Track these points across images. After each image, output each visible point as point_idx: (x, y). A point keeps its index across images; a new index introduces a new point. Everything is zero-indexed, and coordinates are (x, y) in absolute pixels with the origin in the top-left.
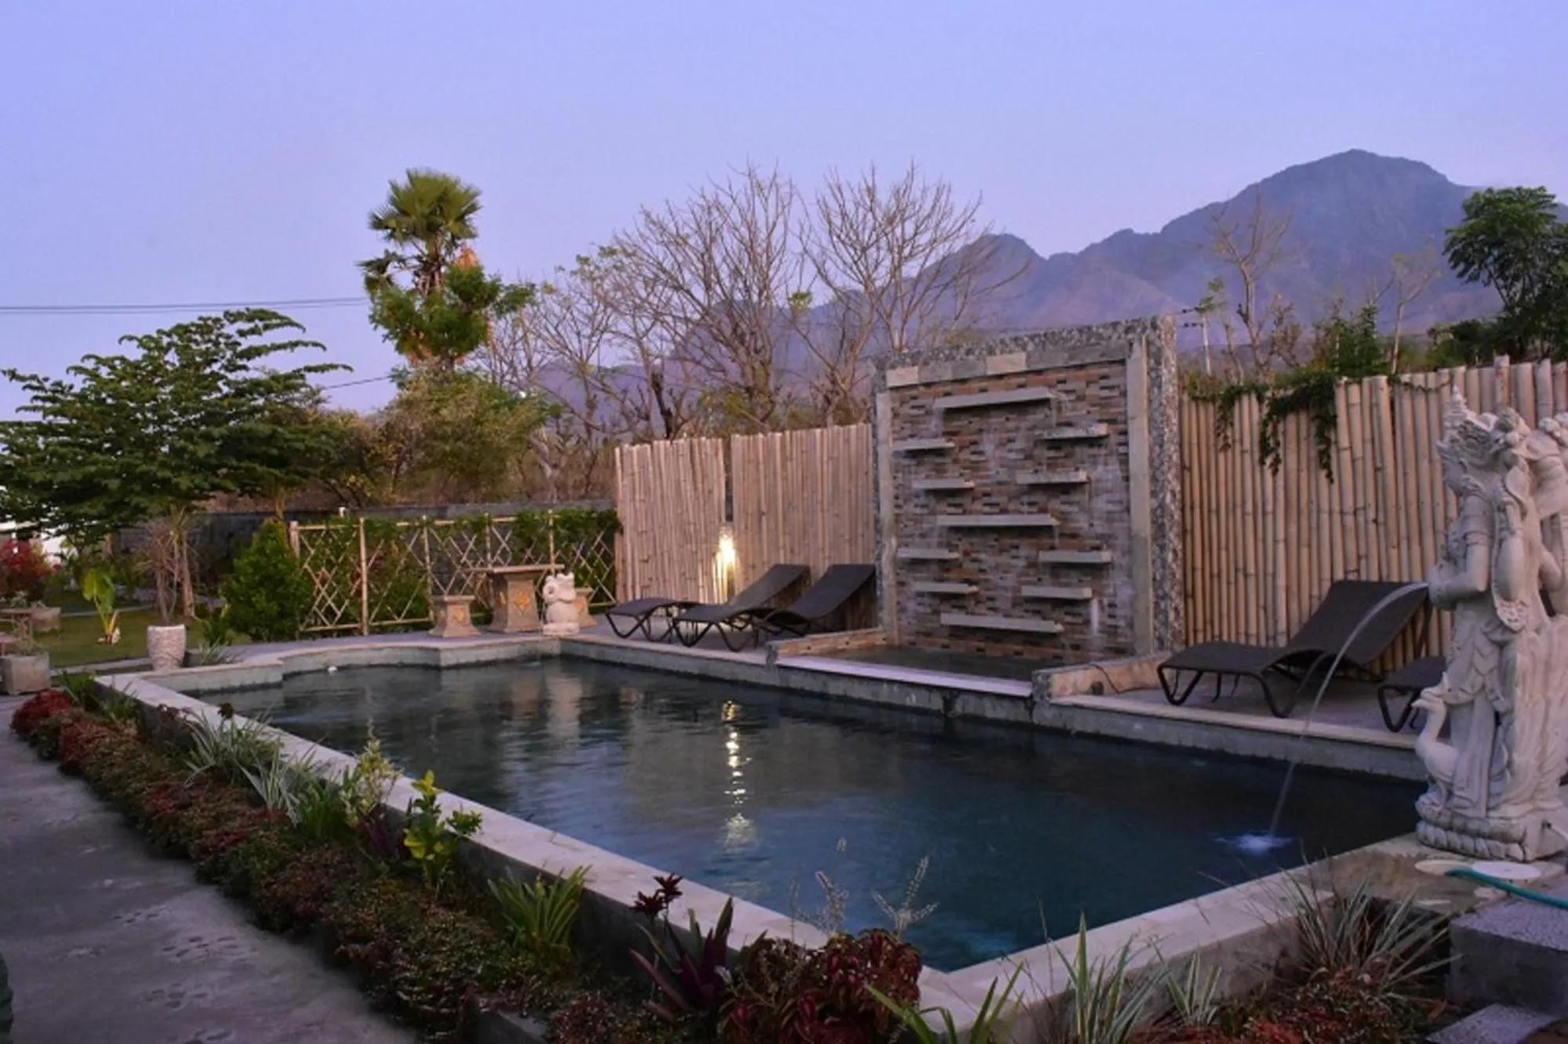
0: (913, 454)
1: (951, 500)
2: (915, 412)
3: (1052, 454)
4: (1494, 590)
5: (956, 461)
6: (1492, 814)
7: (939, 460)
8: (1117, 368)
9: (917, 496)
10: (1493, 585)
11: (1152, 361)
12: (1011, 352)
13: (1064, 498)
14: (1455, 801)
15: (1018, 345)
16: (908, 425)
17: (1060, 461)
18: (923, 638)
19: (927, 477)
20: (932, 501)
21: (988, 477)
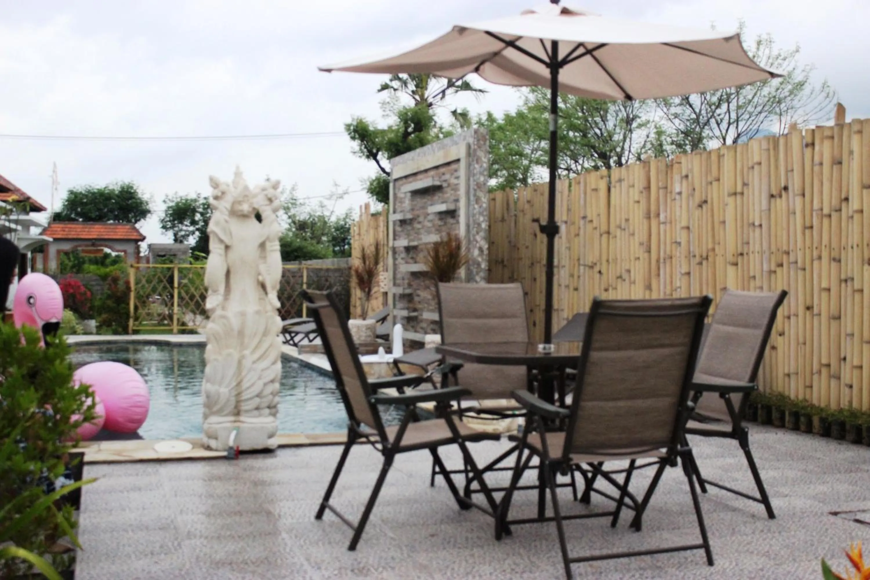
5: (413, 228)
11: (471, 159)
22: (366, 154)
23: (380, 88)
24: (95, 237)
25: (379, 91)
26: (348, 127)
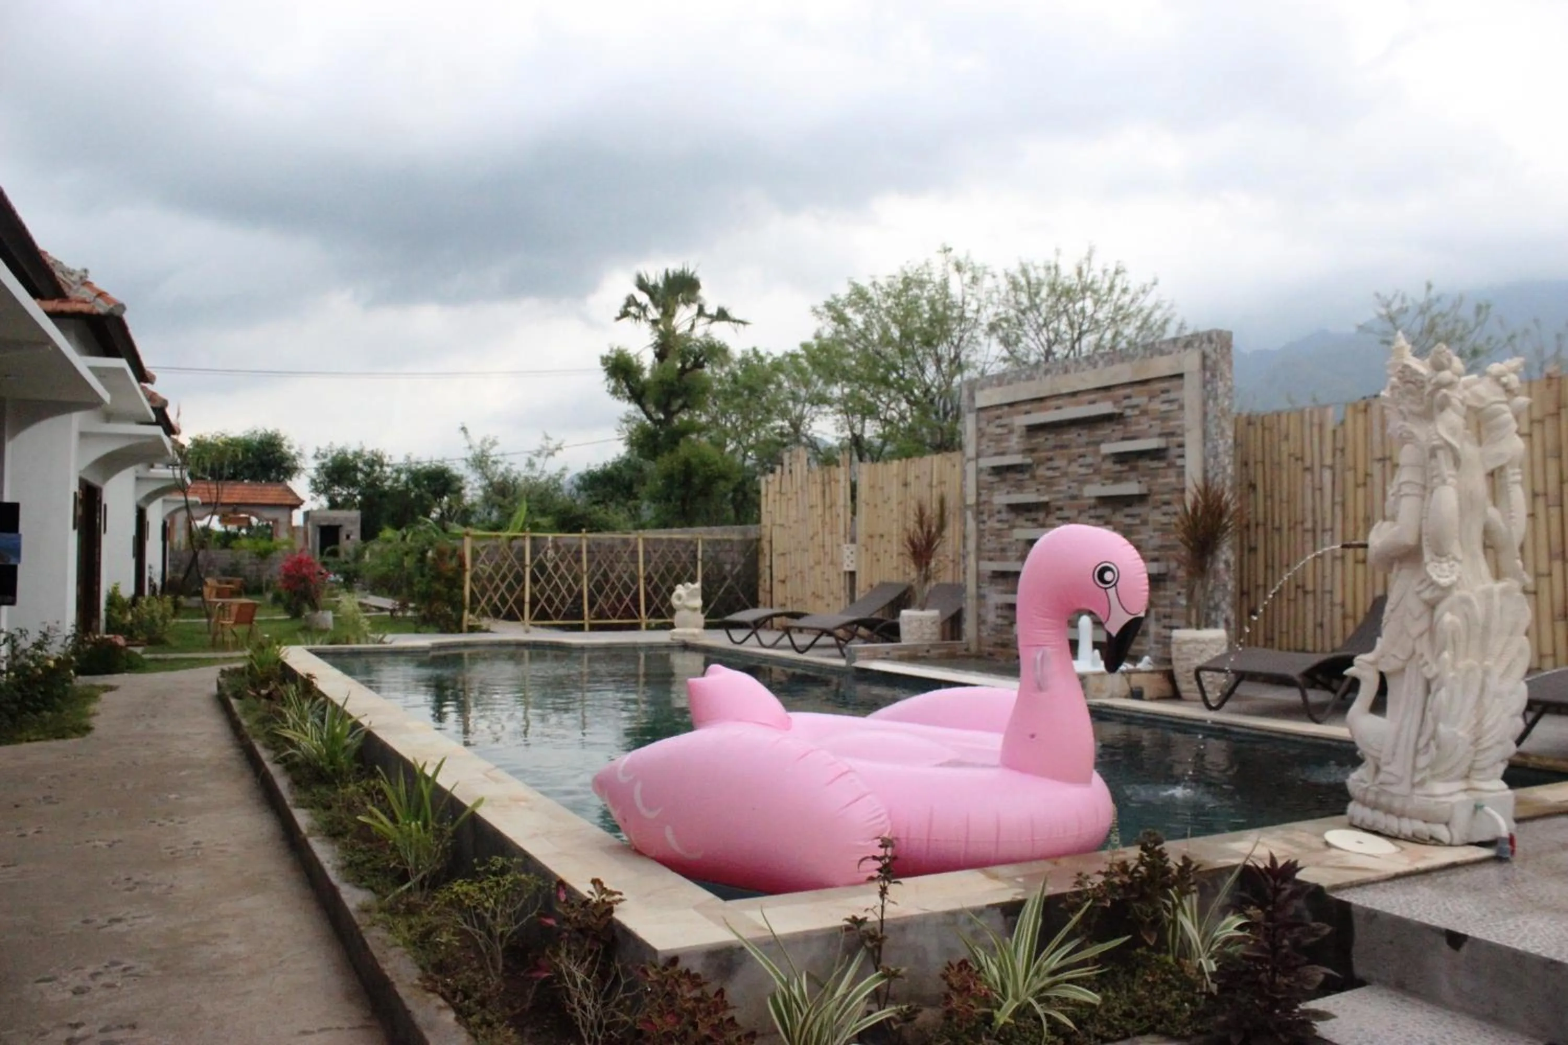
0: (998, 471)
1: (1027, 515)
2: (999, 431)
3: (1118, 467)
4: (1425, 544)
5: (1033, 477)
6: (1418, 791)
7: (1019, 476)
8: (1175, 382)
9: (999, 512)
10: (1424, 538)
11: (1208, 375)
12: (1083, 370)
13: (1128, 510)
14: (1382, 777)
15: (1090, 364)
16: (992, 444)
17: (1124, 475)
18: (1000, 649)
19: (1008, 493)
20: (1011, 516)
21: (1059, 492)
22: (628, 394)
23: (618, 315)
24: (237, 501)
25: (618, 319)
26: (605, 360)
